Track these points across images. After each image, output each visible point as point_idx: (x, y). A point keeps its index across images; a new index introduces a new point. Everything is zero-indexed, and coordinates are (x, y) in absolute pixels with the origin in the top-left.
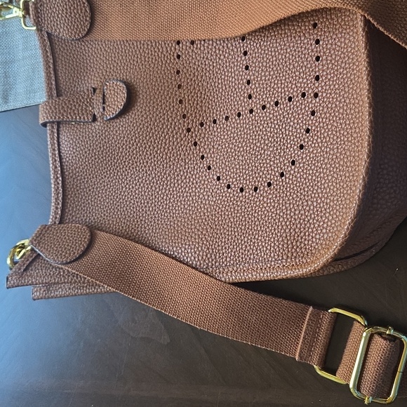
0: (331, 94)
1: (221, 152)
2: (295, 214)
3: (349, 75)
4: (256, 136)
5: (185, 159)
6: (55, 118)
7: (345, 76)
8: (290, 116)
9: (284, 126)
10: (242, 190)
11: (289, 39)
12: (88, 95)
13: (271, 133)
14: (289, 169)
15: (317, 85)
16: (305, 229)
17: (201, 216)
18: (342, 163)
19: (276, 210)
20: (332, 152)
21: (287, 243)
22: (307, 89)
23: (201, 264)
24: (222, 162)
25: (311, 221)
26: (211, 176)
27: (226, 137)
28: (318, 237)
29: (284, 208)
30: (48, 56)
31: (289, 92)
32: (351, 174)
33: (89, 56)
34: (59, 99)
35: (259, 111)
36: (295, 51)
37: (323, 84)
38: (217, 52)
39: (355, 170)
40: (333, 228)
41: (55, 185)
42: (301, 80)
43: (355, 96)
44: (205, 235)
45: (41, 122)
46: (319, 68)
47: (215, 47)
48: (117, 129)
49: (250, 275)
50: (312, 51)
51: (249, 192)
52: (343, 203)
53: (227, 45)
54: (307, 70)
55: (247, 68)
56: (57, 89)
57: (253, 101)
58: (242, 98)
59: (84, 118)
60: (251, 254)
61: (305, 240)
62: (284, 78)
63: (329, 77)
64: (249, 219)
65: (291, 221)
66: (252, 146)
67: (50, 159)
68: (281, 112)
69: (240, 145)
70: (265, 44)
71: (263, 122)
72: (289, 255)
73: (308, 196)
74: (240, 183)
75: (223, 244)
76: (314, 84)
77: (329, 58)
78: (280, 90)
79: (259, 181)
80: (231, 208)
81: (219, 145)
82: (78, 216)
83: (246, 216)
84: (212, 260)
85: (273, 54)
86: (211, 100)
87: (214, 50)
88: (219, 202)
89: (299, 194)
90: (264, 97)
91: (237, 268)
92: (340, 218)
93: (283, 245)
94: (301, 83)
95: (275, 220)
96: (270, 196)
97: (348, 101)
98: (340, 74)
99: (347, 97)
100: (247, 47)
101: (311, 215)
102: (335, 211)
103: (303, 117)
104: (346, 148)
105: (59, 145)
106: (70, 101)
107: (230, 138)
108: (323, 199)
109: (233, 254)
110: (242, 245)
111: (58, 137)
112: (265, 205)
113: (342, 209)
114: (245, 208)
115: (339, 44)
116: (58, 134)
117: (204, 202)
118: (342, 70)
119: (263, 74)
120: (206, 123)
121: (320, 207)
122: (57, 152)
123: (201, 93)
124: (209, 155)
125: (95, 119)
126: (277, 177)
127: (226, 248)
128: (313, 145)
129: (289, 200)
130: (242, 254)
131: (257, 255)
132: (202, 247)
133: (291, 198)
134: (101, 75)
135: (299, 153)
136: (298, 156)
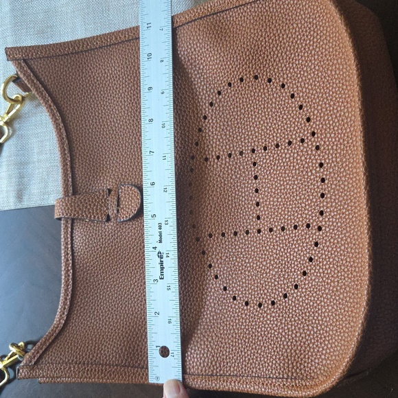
0: (333, 230)
1: (228, 264)
2: (296, 336)
3: (351, 217)
4: (262, 255)
5: (193, 266)
6: (71, 215)
7: (347, 217)
8: (295, 242)
9: (289, 250)
10: (247, 304)
11: (297, 172)
12: (103, 196)
13: (277, 255)
14: (292, 292)
15: (321, 219)
16: (305, 351)
17: (207, 322)
18: (341, 296)
19: (279, 329)
20: (332, 284)
21: (288, 363)
22: (311, 221)
23: (206, 370)
24: (229, 274)
25: (311, 345)
26: (218, 285)
27: (234, 251)
28: (317, 361)
29: (286, 328)
30: (65, 154)
31: (295, 220)
32: (350, 309)
33: (105, 158)
34: (76, 197)
35: (266, 232)
36: (302, 184)
37: (327, 219)
38: (230, 171)
40: (332, 356)
41: (65, 277)
42: (306, 212)
43: (356, 237)
44: (210, 342)
45: (56, 217)
46: (324, 204)
47: (228, 167)
48: (129, 230)
49: (252, 388)
50: (318, 187)
51: (253, 307)
52: (342, 334)
53: (239, 166)
54: (313, 204)
55: (257, 191)
56: (73, 187)
57: (261, 222)
58: (251, 217)
59: (98, 217)
60: (253, 368)
61: (305, 362)
62: (291, 207)
63: (333, 214)
64: (253, 333)
65: (292, 343)
66: (258, 264)
67: (63, 252)
68: (286, 237)
69: (247, 261)
70: (275, 172)
71: (269, 243)
72: (290, 374)
73: (309, 321)
74: (246, 297)
75: (227, 354)
76: (318, 218)
77: (333, 197)
78: (286, 217)
79: (263, 298)
80: (236, 320)
81: (227, 257)
82: (86, 308)
83: (250, 329)
84: (217, 368)
85: (282, 183)
86: (221, 214)
87: (226, 169)
88: (225, 311)
89: (300, 318)
90: (272, 220)
91: (240, 380)
92: (339, 348)
93: (284, 364)
94: (306, 214)
95: (277, 338)
96: (273, 315)
97: (349, 240)
98: (343, 214)
99: (349, 237)
100: (258, 172)
101: (311, 339)
102: (334, 341)
103: (307, 246)
104: (346, 283)
105: (72, 240)
106: (85, 200)
107: (238, 252)
108: (323, 327)
109: (236, 364)
110: (245, 357)
111: (72, 232)
112: (268, 322)
113: (341, 340)
114: (250, 322)
115: (343, 186)
116: (72, 229)
117: (210, 309)
118: (344, 211)
119: (271, 199)
120: (215, 235)
121: (320, 334)
122: (70, 246)
123: (211, 206)
124: (217, 265)
125: (108, 219)
126: (280, 297)
127: (230, 358)
128: (315, 274)
129: (291, 321)
130: (245, 366)
131: (259, 369)
132: (207, 354)
133: (293, 319)
134: (116, 177)
135: (302, 278)
136: (301, 281)
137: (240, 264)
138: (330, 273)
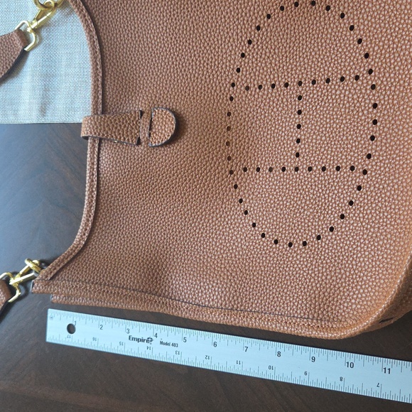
0: (380, 175)
1: (260, 200)
2: (326, 278)
3: (401, 163)
4: (297, 194)
5: (223, 199)
6: (99, 134)
7: (397, 163)
8: (335, 184)
9: (328, 192)
10: (276, 242)
11: (347, 111)
12: (135, 118)
13: (314, 195)
14: (327, 234)
15: (367, 162)
16: (334, 294)
17: (232, 257)
18: (381, 243)
19: (308, 270)
20: (372, 230)
21: (315, 304)
22: (356, 164)
23: (226, 304)
24: (260, 211)
25: (341, 289)
26: (247, 221)
27: (267, 187)
28: (346, 305)
29: (316, 269)
30: (97, 69)
31: (338, 161)
32: (389, 257)
33: (139, 76)
34: (105, 116)
35: (304, 171)
36: (351, 124)
37: (374, 163)
38: (271, 103)
39: (394, 254)
40: (363, 301)
41: (89, 198)
42: (352, 153)
43: (405, 184)
44: (234, 277)
45: (83, 134)
46: (372, 148)
47: (269, 98)
48: (160, 157)
49: (274, 326)
50: (368, 129)
51: (283, 245)
52: (377, 281)
53: (282, 99)
54: (360, 146)
55: (299, 127)
56: (103, 105)
57: (299, 160)
58: (289, 154)
59: (128, 140)
60: (277, 306)
61: (333, 305)
62: (335, 147)
63: (381, 158)
64: (280, 271)
65: (321, 284)
66: (292, 203)
67: (88, 172)
68: (326, 178)
69: (280, 199)
70: (322, 109)
71: (306, 183)
72: (316, 315)
73: (342, 265)
74: (276, 235)
75: (251, 290)
76: (365, 161)
77: (384, 141)
78: (329, 157)
79: (294, 238)
80: (263, 257)
81: (259, 193)
82: (108, 231)
83: (277, 268)
84: (238, 303)
85: (328, 121)
86: (258, 148)
87: (268, 101)
88: (252, 248)
89: (333, 260)
90: (312, 159)
91: (262, 316)
92: (372, 294)
93: (310, 305)
94: (351, 156)
95: (305, 279)
96: (304, 255)
97: (396, 187)
98: (393, 159)
99: (397, 183)
100: (302, 106)
101: (342, 283)
102: (367, 286)
103: (348, 189)
104: (388, 230)
105: (98, 160)
106: (116, 120)
107: (272, 189)
108: (357, 271)
109: (259, 301)
110: (270, 295)
111: (99, 153)
112: (298, 262)
113: (375, 286)
114: (278, 260)
115: (396, 130)
116: (99, 149)
117: (236, 244)
118: (395, 156)
119: (314, 137)
120: (250, 169)
121: (352, 278)
122: (95, 167)
123: (249, 139)
124: (248, 200)
125: (139, 143)
126: (313, 238)
127: (253, 294)
128: (354, 218)
129: (322, 263)
130: (269, 304)
131: (284, 308)
132: (230, 289)
133: (324, 262)
134: (150, 99)
135: (339, 221)
137: (272, 202)
138: (371, 218)
